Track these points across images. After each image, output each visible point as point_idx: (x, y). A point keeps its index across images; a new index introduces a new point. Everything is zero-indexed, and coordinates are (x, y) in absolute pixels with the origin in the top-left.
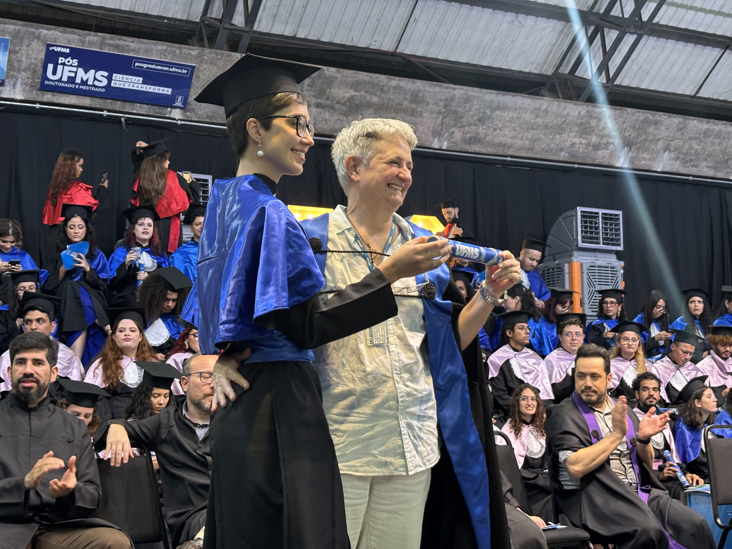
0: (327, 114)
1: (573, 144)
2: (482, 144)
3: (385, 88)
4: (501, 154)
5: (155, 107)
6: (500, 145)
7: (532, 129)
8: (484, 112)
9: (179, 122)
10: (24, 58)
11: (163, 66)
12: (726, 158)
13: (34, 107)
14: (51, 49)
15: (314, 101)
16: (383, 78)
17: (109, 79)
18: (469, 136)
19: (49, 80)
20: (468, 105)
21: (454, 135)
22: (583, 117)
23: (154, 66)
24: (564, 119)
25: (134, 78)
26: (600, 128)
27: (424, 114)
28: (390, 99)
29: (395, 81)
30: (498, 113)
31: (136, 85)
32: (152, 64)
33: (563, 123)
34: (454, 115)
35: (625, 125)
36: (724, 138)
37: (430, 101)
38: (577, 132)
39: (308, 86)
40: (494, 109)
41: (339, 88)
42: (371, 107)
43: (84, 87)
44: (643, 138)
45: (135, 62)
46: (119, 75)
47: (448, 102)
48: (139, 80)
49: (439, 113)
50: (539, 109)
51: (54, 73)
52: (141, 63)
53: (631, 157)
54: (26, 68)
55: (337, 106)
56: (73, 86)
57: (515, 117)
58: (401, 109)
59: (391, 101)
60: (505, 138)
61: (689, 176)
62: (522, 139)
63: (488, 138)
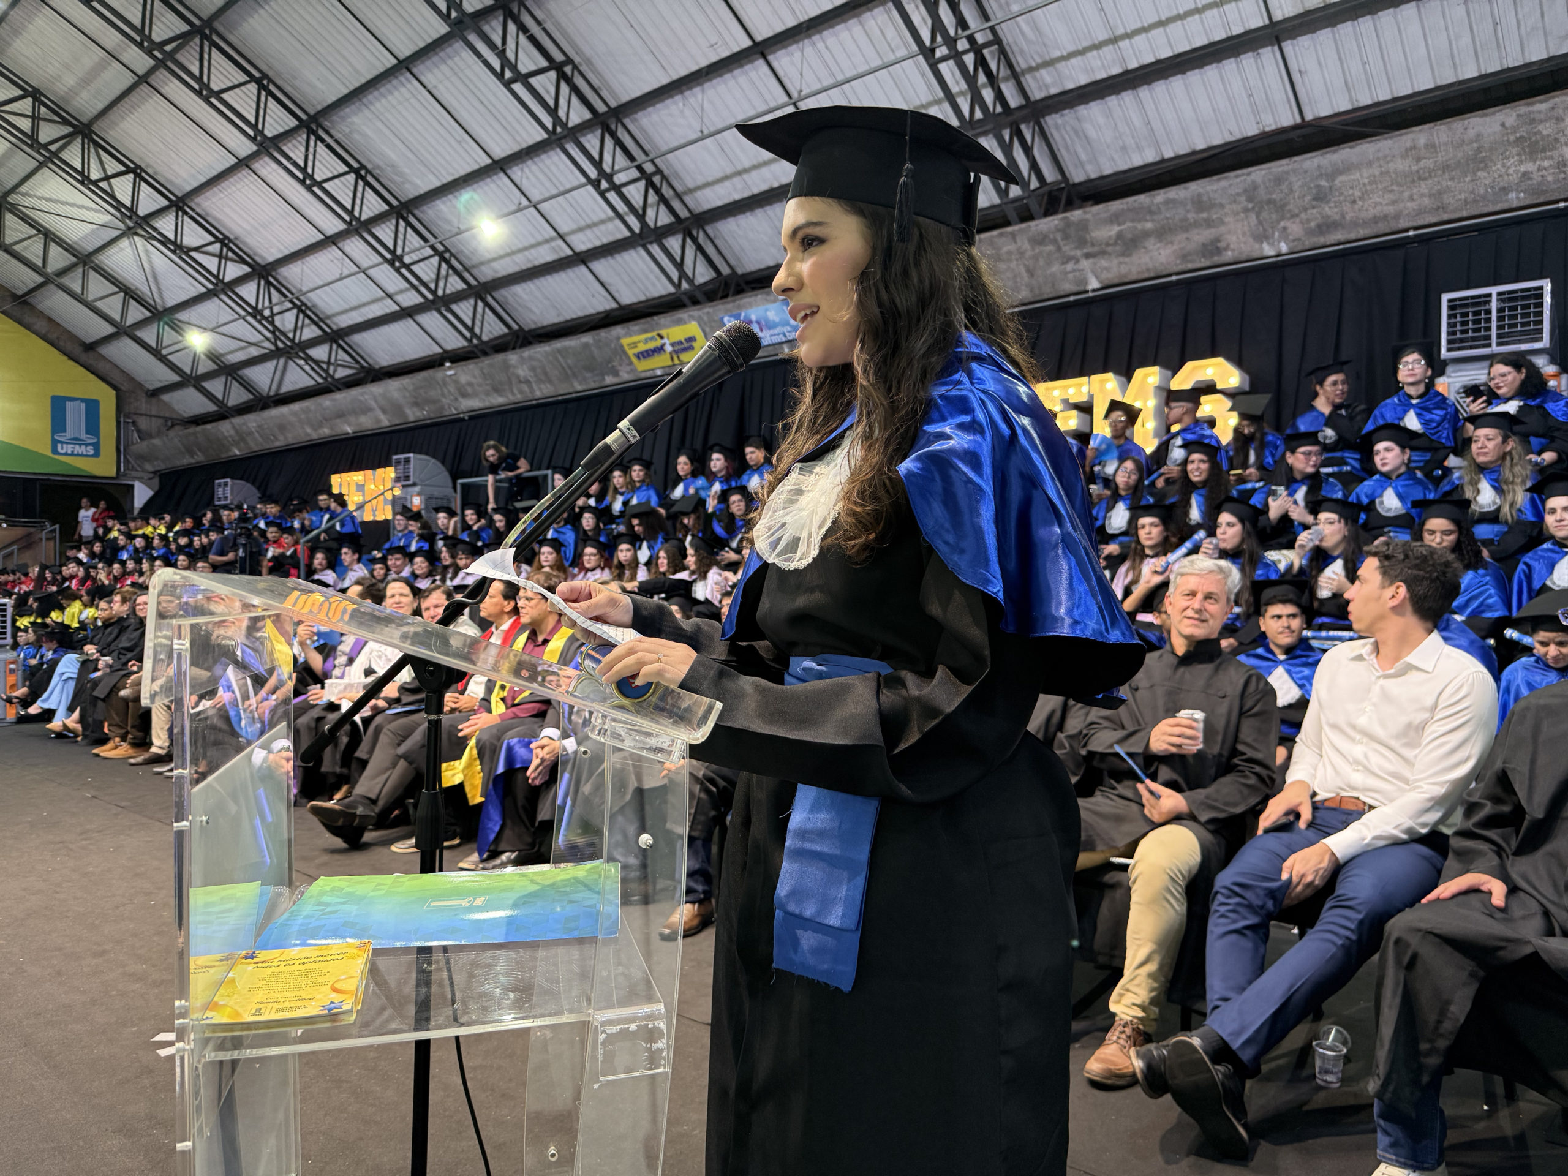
1: (1525, 174)
2: (1343, 228)
3: (1154, 208)
4: (1388, 230)
6: (1376, 220)
7: (1420, 178)
8: (1318, 186)
16: (1142, 199)
18: (1313, 224)
20: (1284, 187)
21: (1289, 231)
22: (1515, 129)
24: (1475, 145)
27: (1226, 220)
28: (1167, 218)
29: (1160, 196)
30: (1342, 178)
33: (1479, 150)
34: (1272, 206)
37: (1224, 201)
38: (1519, 154)
40: (1332, 176)
41: (1098, 229)
42: (1150, 236)
47: (1251, 192)
49: (1246, 210)
50: (1414, 148)
55: (1110, 249)
57: (1377, 173)
59: (1170, 221)
60: (1379, 208)
62: (1411, 198)
63: (1348, 217)
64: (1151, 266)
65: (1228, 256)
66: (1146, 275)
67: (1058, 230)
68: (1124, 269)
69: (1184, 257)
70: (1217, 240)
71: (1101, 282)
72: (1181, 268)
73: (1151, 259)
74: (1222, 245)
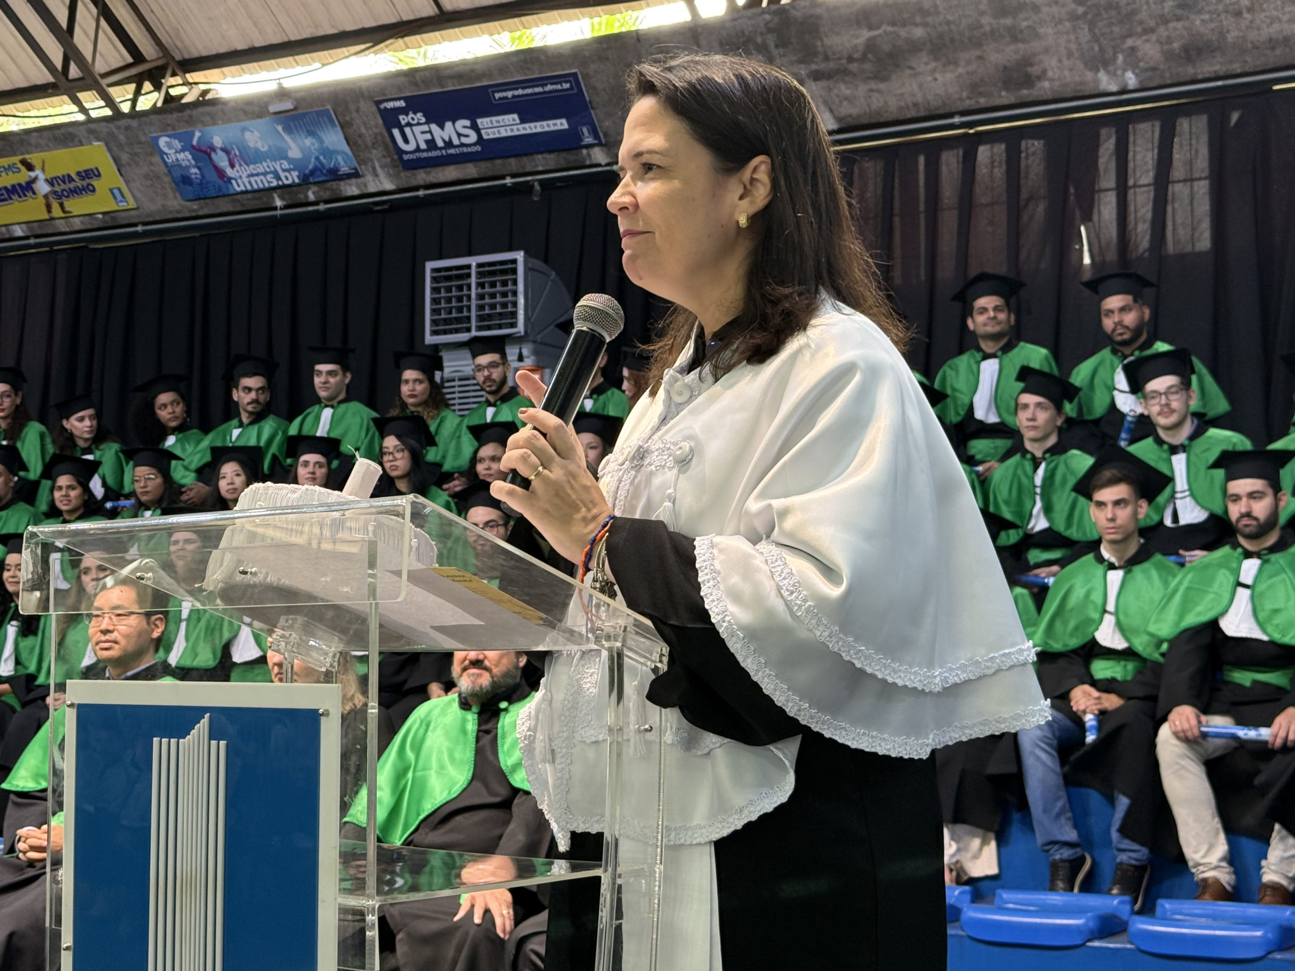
0: (843, 87)
2: (1223, 54)
5: (563, 155)
10: (363, 130)
11: (534, 87)
13: (417, 197)
14: (382, 106)
17: (475, 127)
18: (1176, 45)
19: (407, 153)
21: (1140, 54)
23: (520, 92)
25: (506, 117)
27: (1042, 31)
28: (948, 23)
31: (515, 128)
32: (517, 89)
34: (1113, 13)
39: (777, 47)
41: (837, 34)
42: (921, 50)
43: (452, 151)
45: (494, 92)
46: (484, 120)
48: (514, 120)
49: (1074, 18)
51: (406, 141)
52: (502, 91)
54: (374, 144)
55: (854, 67)
56: (438, 153)
58: (985, 34)
59: (953, 27)
63: (1230, 38)
64: (919, 98)
65: (1045, 88)
66: (912, 114)
67: (770, 31)
68: (877, 102)
69: (975, 88)
70: (1026, 62)
71: (839, 119)
72: (968, 104)
73: (921, 86)
74: (1035, 70)
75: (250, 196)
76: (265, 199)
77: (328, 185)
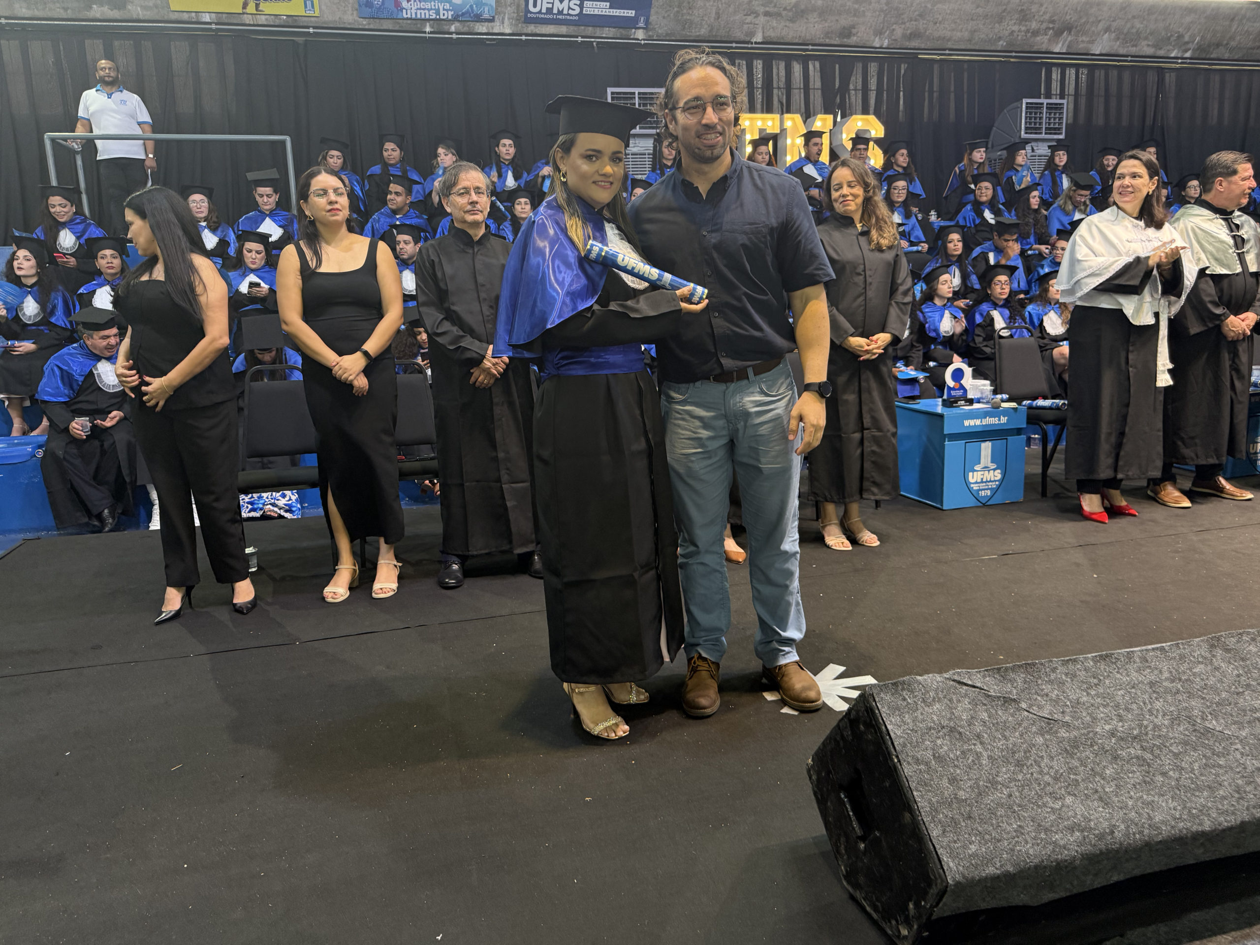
0: (775, 22)
1: (1013, 32)
2: (921, 39)
4: (940, 47)
5: (621, 30)
6: (938, 39)
7: (972, 19)
9: (643, 42)
12: (1169, 35)
13: (520, 39)
15: (761, 10)
17: (581, 6)
18: (909, 32)
19: (531, 13)
20: (909, 1)
21: (895, 32)
24: (1005, 7)
25: (602, 3)
26: (1041, 13)
27: (866, 14)
30: (939, 6)
31: (604, 10)
34: (895, 12)
35: (1067, 8)
36: (1169, 14)
38: (1017, 20)
42: (816, 11)
43: (560, 17)
44: (1083, 20)
46: (589, 2)
48: (607, 6)
49: (882, 11)
51: (535, 6)
53: (1070, 42)
54: (511, 4)
55: (784, 13)
56: (551, 16)
58: (845, 10)
60: (946, 29)
61: (1127, 56)
62: (961, 31)
63: (926, 33)
64: (803, 35)
65: (854, 40)
66: (797, 41)
68: (783, 32)
69: (827, 34)
70: (853, 27)
71: (764, 37)
72: (822, 41)
73: (807, 28)
74: (854, 31)
75: (409, 22)
76: (419, 26)
77: (469, 23)
